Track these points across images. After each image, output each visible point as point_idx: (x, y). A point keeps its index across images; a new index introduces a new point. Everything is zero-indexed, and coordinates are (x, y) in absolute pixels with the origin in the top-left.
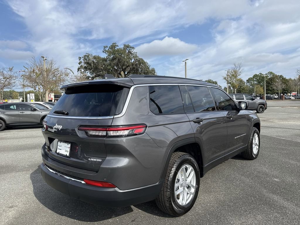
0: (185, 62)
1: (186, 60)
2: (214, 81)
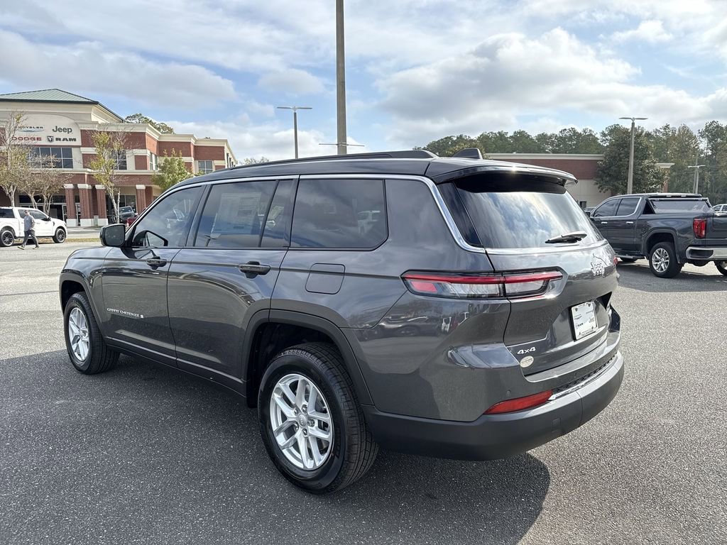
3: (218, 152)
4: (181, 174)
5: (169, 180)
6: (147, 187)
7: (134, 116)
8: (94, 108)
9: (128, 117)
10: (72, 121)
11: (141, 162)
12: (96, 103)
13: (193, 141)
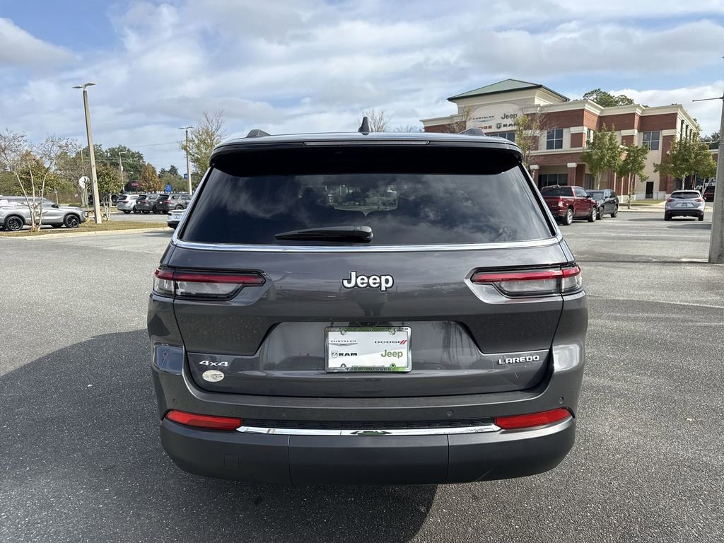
0: (82, 89)
1: (86, 85)
2: (134, 151)
3: (668, 120)
4: (611, 149)
5: (597, 157)
6: (578, 165)
7: (592, 93)
8: (538, 91)
9: (586, 94)
10: (518, 107)
11: (576, 140)
12: (539, 87)
13: (639, 112)
